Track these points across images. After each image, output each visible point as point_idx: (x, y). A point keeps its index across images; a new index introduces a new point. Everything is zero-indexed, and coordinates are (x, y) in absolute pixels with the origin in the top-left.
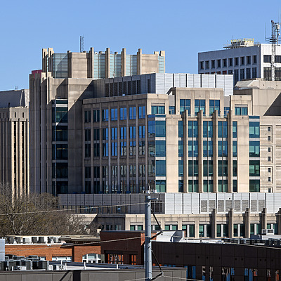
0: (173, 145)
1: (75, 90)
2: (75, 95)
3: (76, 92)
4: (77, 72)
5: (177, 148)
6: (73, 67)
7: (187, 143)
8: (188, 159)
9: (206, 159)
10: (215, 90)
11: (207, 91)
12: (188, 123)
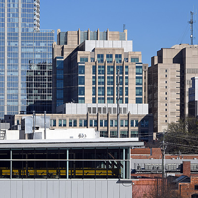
0: (89, 79)
1: (68, 51)
2: (67, 54)
3: (68, 52)
4: (70, 42)
5: (91, 80)
6: (69, 39)
7: (97, 77)
8: (97, 86)
9: (109, 86)
10: (119, 49)
11: (114, 49)
12: (97, 67)
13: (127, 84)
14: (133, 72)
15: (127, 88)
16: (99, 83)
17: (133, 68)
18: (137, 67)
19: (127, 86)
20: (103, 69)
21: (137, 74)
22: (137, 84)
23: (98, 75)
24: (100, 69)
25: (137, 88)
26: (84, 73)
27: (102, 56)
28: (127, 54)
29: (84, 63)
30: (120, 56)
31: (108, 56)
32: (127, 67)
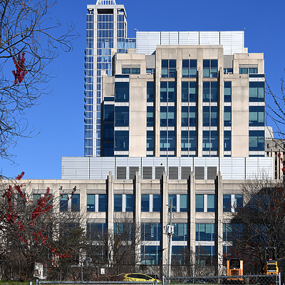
0: (139, 112)
5: (144, 116)
7: (158, 109)
8: (159, 129)
9: (185, 129)
10: (211, 48)
11: (200, 49)
12: (158, 84)
13: (228, 123)
14: (242, 97)
15: (228, 134)
16: (163, 123)
17: (243, 88)
18: (252, 85)
19: (228, 129)
20: (172, 90)
21: (251, 99)
22: (253, 123)
23: (159, 104)
24: (164, 90)
25: (252, 133)
26: (127, 100)
27: (173, 63)
28: (231, 58)
29: (128, 76)
30: (215, 63)
31: (186, 64)
32: (228, 85)
